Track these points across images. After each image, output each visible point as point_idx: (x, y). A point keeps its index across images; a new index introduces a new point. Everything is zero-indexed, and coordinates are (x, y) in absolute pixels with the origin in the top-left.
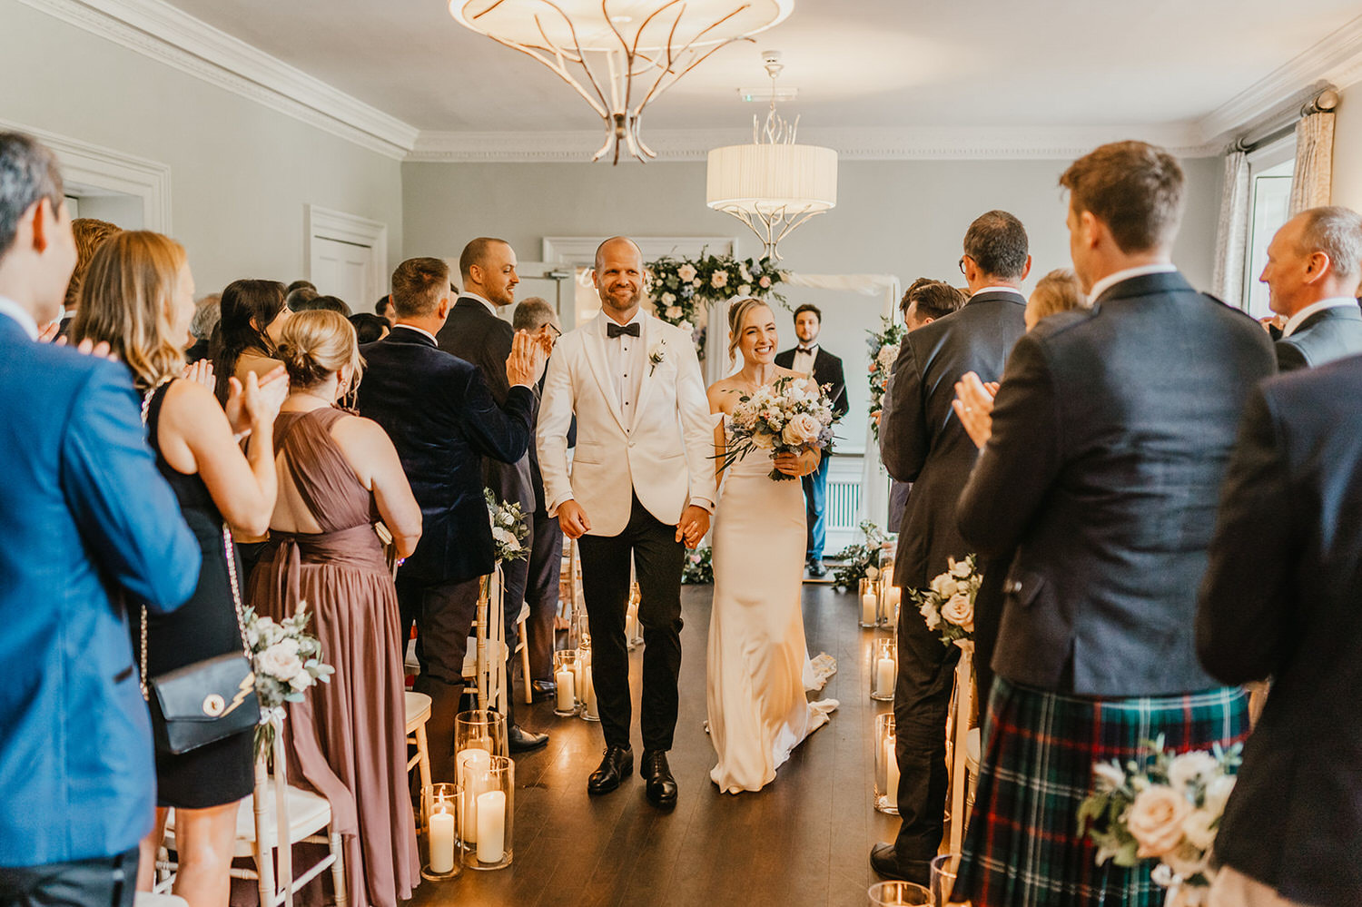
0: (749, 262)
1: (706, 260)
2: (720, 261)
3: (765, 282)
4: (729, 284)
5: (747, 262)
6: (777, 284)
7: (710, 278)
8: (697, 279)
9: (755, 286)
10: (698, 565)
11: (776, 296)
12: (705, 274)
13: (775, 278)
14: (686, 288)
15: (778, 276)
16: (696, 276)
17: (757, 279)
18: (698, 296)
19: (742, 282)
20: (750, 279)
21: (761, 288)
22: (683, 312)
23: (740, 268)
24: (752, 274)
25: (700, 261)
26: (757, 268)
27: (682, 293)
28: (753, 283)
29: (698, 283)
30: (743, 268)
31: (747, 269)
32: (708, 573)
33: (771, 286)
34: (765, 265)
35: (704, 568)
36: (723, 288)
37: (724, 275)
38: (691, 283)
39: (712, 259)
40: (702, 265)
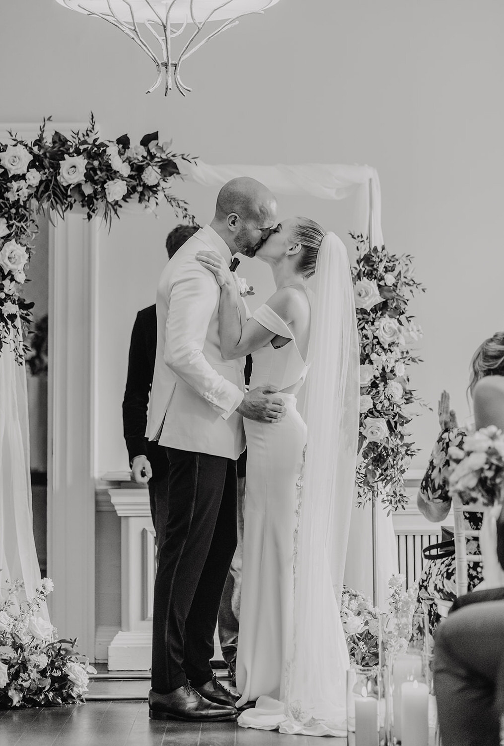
0: (124, 142)
1: (48, 141)
2: (72, 141)
3: (151, 175)
4: (89, 176)
5: (119, 141)
6: (171, 179)
7: (56, 168)
8: (33, 171)
9: (134, 183)
10: (43, 673)
11: (170, 199)
12: (46, 162)
13: (168, 168)
14: (15, 185)
15: (175, 166)
16: (31, 165)
17: (138, 170)
18: (34, 202)
19: (112, 174)
20: (125, 170)
21: (146, 187)
22: (10, 227)
23: (109, 151)
24: (128, 160)
25: (39, 142)
26: (137, 151)
27: (7, 195)
28: (130, 177)
29: (35, 177)
30: (113, 150)
31: (121, 154)
32: (62, 687)
33: (163, 184)
34: (152, 145)
35: (54, 680)
36: (79, 186)
37: (81, 162)
38: (23, 177)
39: (59, 139)
40: (40, 148)
